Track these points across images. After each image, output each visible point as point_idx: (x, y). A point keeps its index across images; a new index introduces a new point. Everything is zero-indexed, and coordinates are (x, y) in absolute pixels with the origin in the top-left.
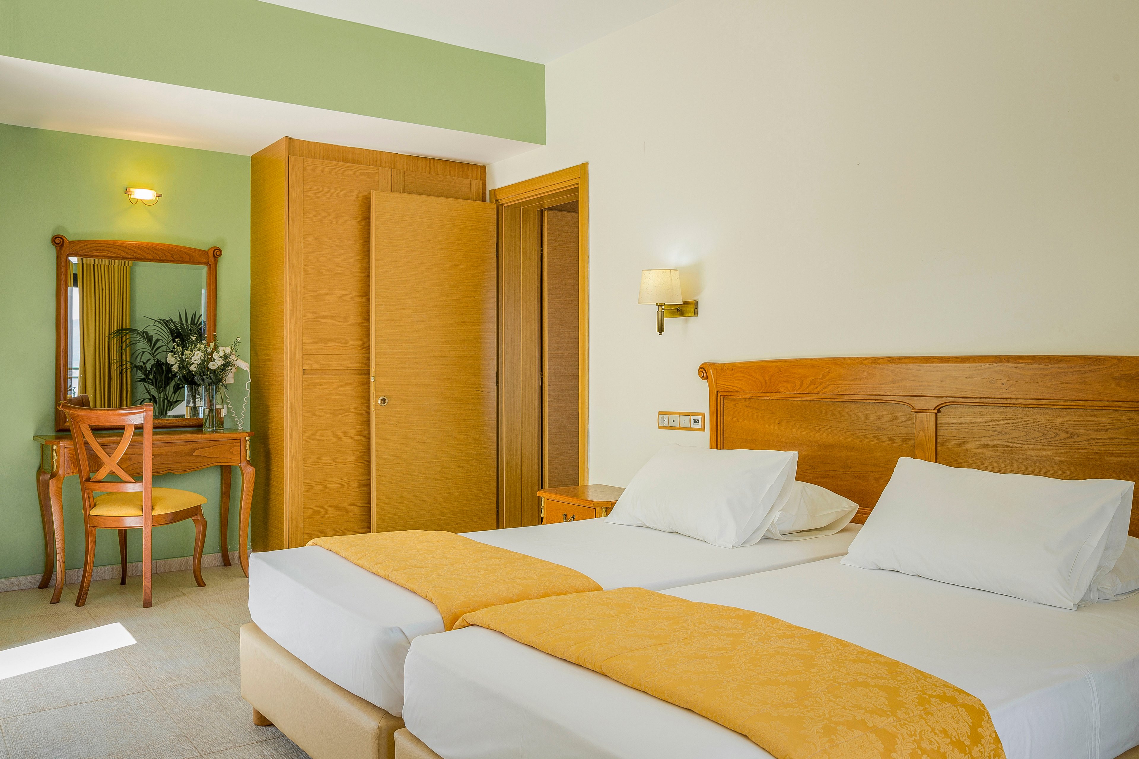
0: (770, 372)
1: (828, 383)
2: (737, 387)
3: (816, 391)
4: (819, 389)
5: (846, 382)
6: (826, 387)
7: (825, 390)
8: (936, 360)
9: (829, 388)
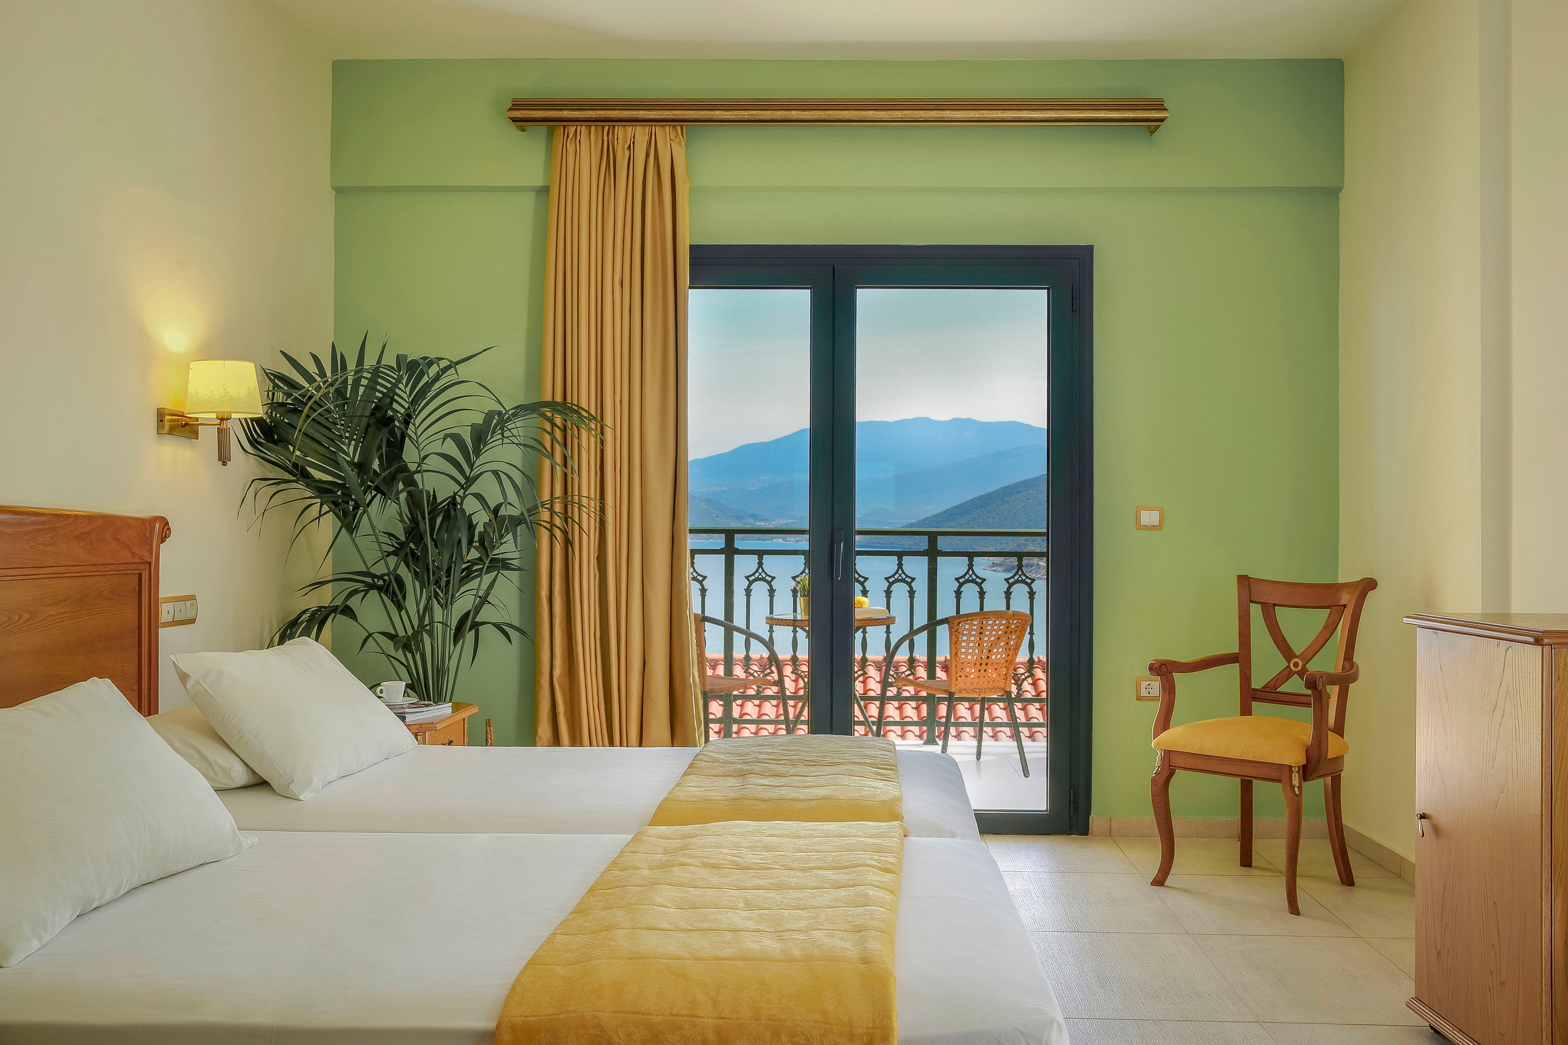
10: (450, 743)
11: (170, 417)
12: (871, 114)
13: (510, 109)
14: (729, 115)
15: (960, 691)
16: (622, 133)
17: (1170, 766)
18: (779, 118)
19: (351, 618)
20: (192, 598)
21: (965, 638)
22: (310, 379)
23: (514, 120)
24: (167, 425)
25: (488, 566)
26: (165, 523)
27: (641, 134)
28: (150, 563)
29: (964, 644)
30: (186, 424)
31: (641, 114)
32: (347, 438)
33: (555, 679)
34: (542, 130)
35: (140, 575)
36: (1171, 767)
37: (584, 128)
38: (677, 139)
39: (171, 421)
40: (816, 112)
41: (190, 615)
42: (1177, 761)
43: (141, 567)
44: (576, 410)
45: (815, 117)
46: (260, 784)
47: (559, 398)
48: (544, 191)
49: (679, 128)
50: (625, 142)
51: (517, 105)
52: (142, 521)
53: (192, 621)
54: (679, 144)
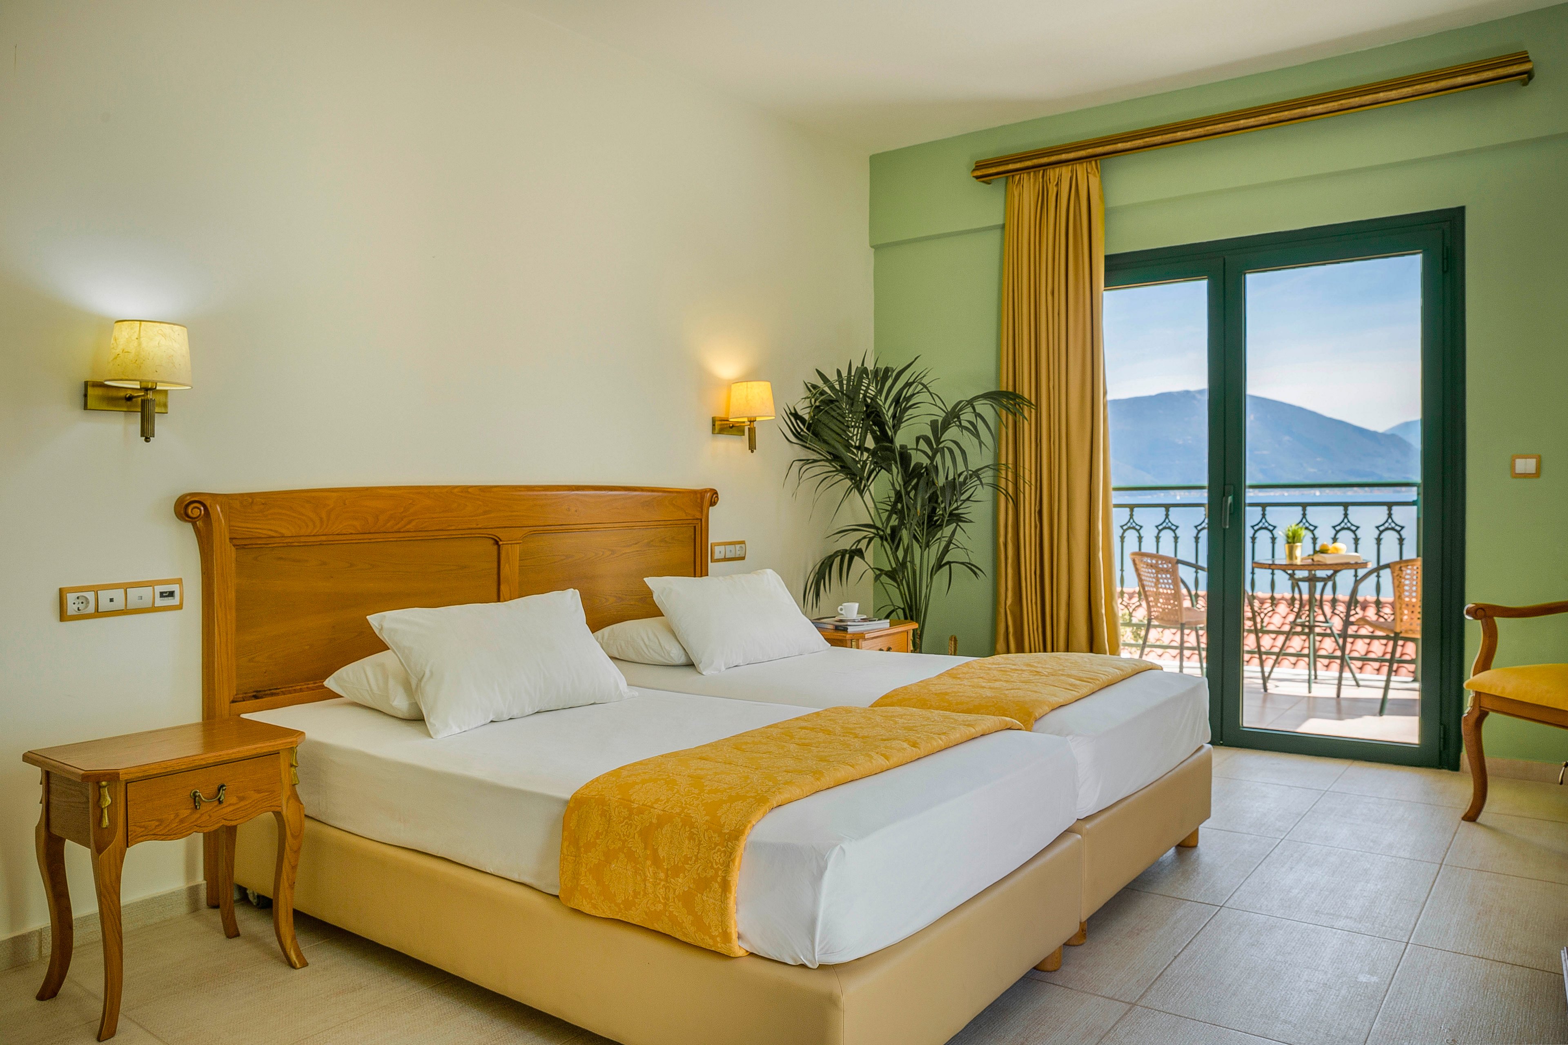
0: (328, 505)
1: (412, 518)
2: (271, 530)
3: (396, 528)
4: (399, 525)
5: (433, 516)
6: (410, 522)
7: (407, 527)
8: (523, 489)
9: (414, 523)
10: (889, 649)
11: (720, 423)
12: (1242, 123)
13: (974, 170)
14: (1128, 145)
15: (1406, 632)
16: (1053, 174)
17: (1480, 707)
18: (1168, 140)
19: (860, 558)
20: (743, 542)
21: (1407, 582)
22: (832, 387)
23: (977, 178)
24: (717, 427)
25: (947, 520)
26: (715, 493)
27: (1065, 172)
28: (701, 520)
29: (1407, 588)
30: (733, 426)
31: (1064, 157)
32: (852, 427)
33: (1007, 607)
34: (1001, 181)
35: (695, 527)
36: (1482, 709)
37: (1025, 175)
38: (1093, 172)
39: (721, 425)
40: (1197, 130)
41: (739, 553)
42: (1486, 703)
43: (695, 522)
44: (1022, 398)
45: (1197, 134)
46: (690, 665)
47: (1011, 389)
48: (1003, 227)
49: (1093, 163)
50: (1055, 181)
51: (979, 166)
52: (695, 492)
53: (743, 558)
54: (1094, 175)
